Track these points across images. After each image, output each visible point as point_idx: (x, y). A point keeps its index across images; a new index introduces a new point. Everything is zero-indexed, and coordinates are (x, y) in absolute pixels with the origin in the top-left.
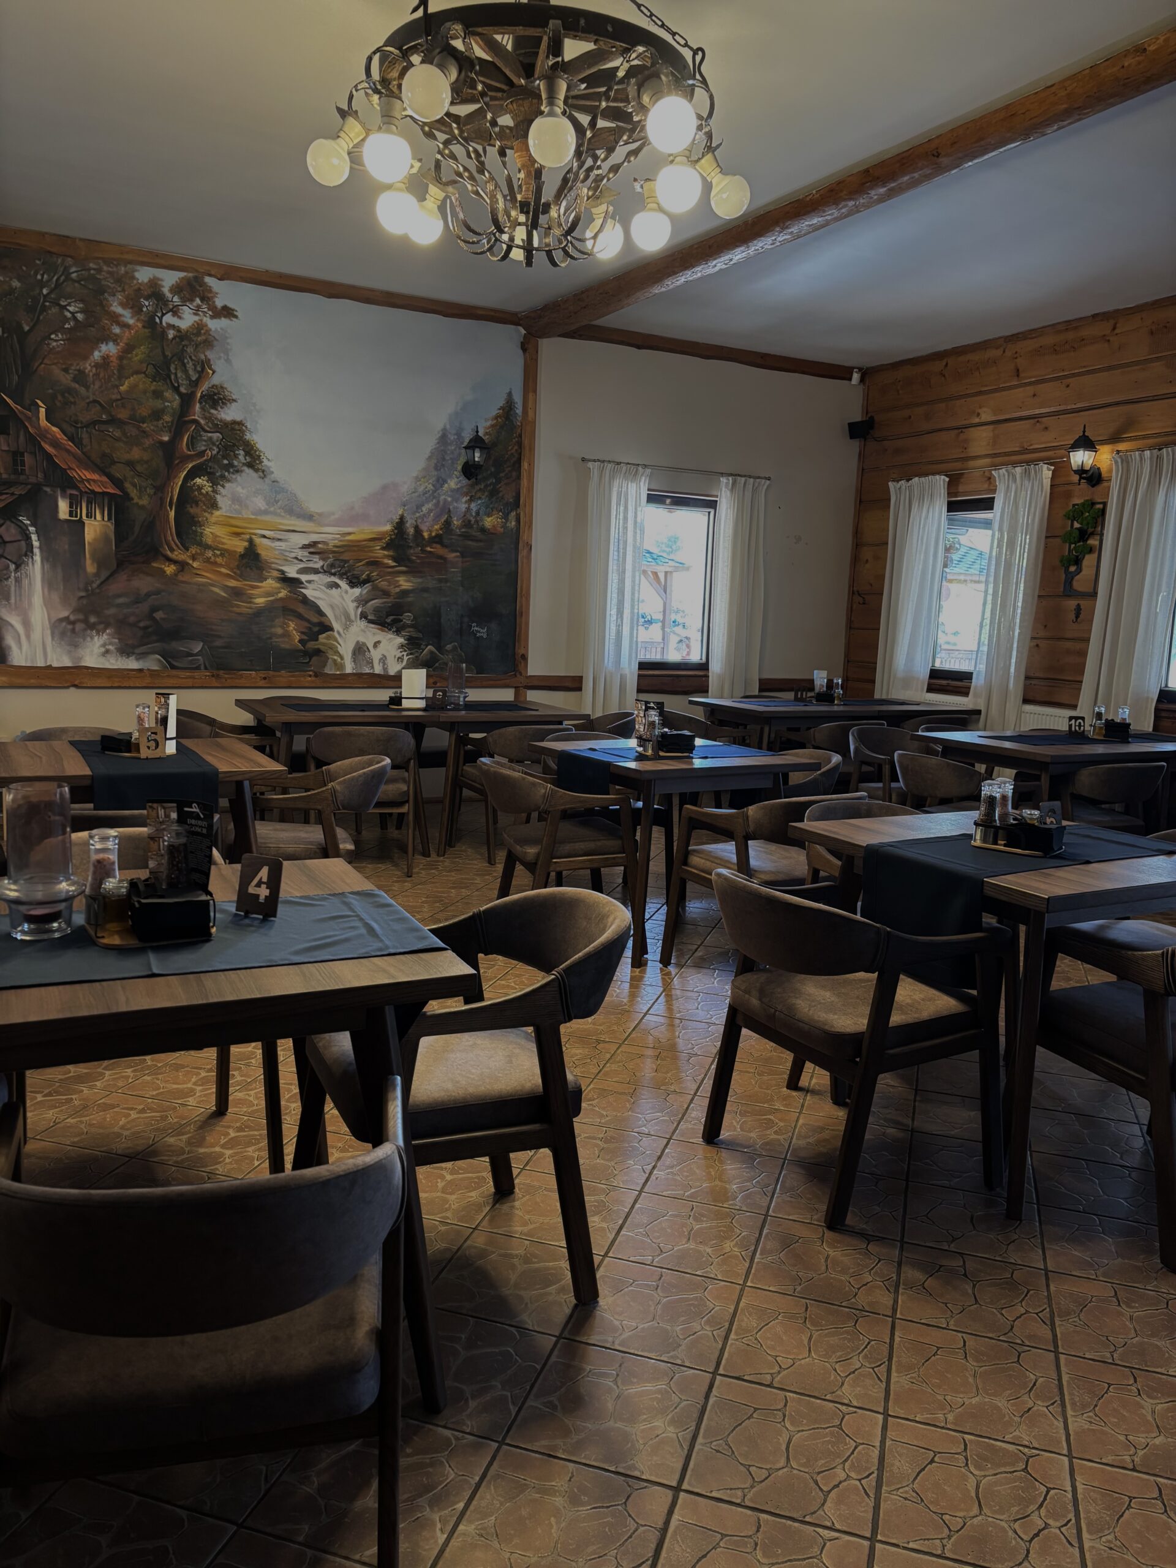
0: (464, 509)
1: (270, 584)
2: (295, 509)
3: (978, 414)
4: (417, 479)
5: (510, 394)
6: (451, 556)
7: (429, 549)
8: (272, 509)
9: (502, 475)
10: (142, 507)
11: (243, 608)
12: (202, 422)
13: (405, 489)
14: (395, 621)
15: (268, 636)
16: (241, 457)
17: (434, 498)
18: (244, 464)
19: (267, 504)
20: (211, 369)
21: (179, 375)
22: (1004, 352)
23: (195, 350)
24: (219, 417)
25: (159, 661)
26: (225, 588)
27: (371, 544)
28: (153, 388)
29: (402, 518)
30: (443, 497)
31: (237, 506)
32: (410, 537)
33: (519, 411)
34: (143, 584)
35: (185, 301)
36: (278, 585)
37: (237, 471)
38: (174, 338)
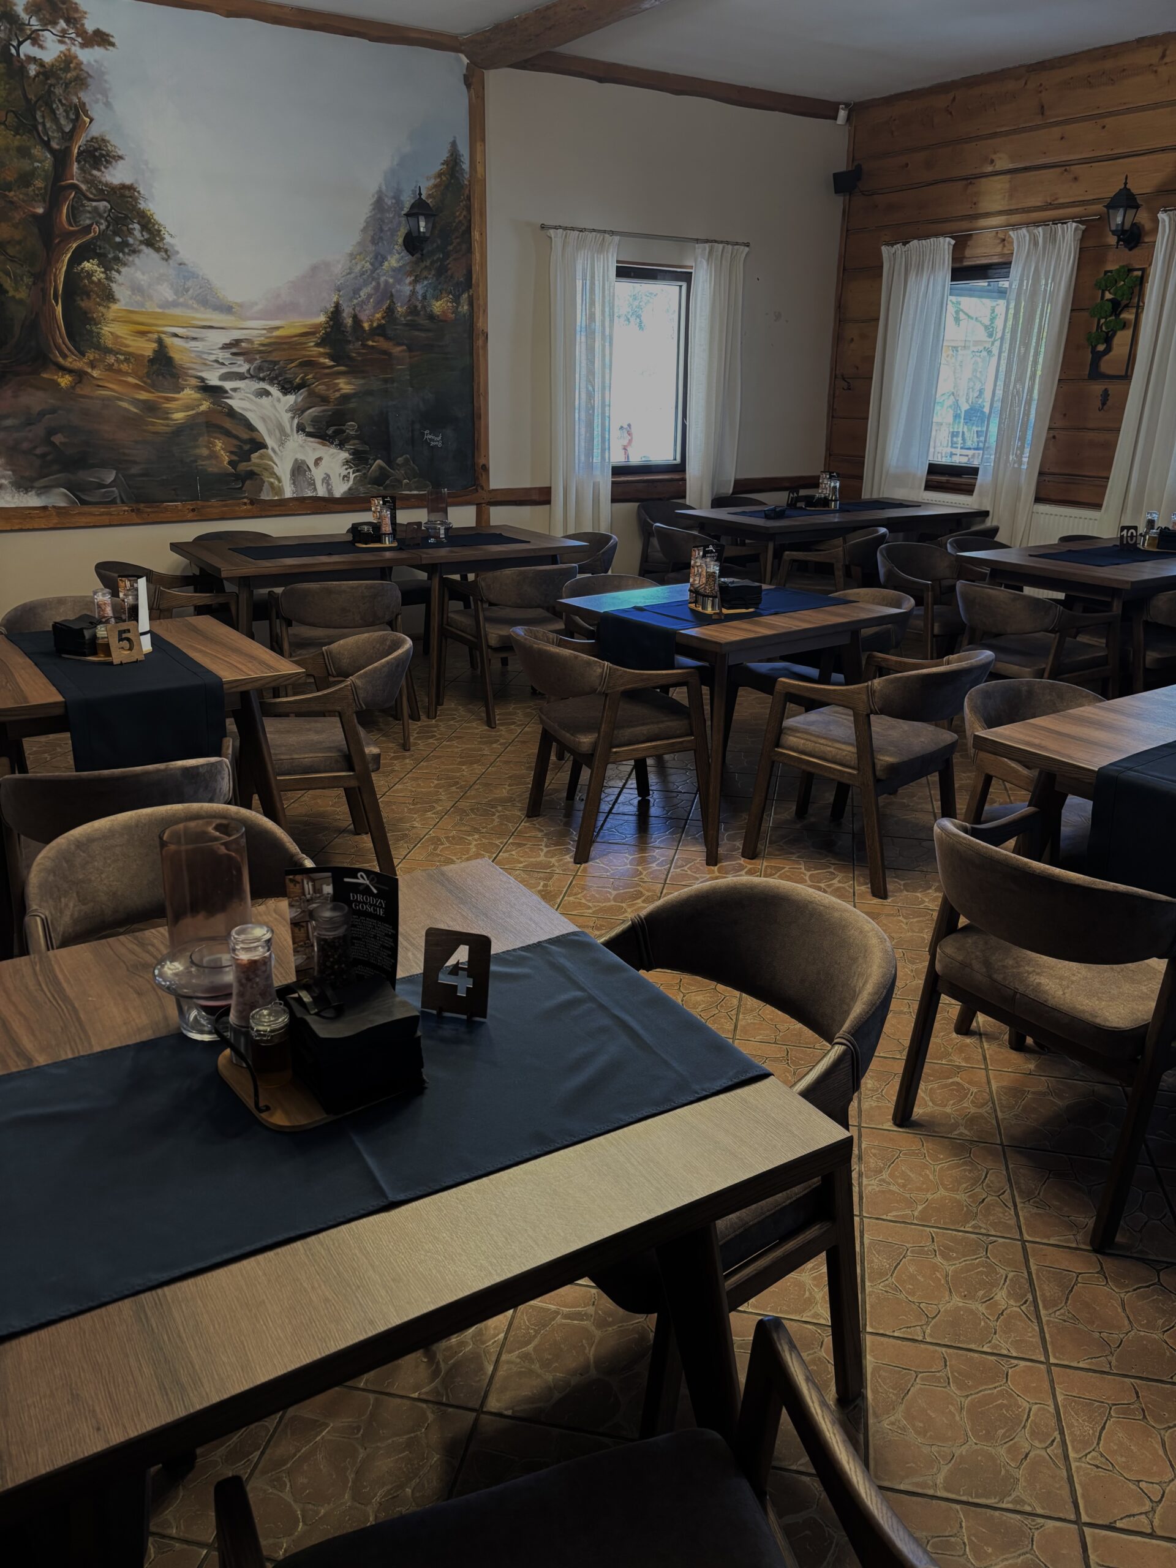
0: (408, 293)
1: (189, 394)
2: (209, 300)
3: (992, 161)
4: (352, 256)
5: (454, 144)
6: (397, 350)
7: (370, 343)
8: (181, 300)
9: (450, 248)
10: (21, 302)
11: (160, 425)
12: (84, 187)
13: (338, 269)
14: (338, 433)
15: (192, 459)
16: (137, 233)
17: (373, 279)
18: (141, 242)
19: (176, 293)
20: (87, 116)
21: (48, 125)
22: (1026, 84)
23: (64, 91)
24: (103, 180)
25: (66, 495)
26: (135, 402)
27: (303, 339)
28: (16, 143)
29: (337, 306)
30: (383, 279)
31: (138, 297)
32: (349, 329)
33: (466, 166)
34: (34, 400)
35: (46, 25)
36: (198, 396)
37: (134, 252)
38: (37, 75)
